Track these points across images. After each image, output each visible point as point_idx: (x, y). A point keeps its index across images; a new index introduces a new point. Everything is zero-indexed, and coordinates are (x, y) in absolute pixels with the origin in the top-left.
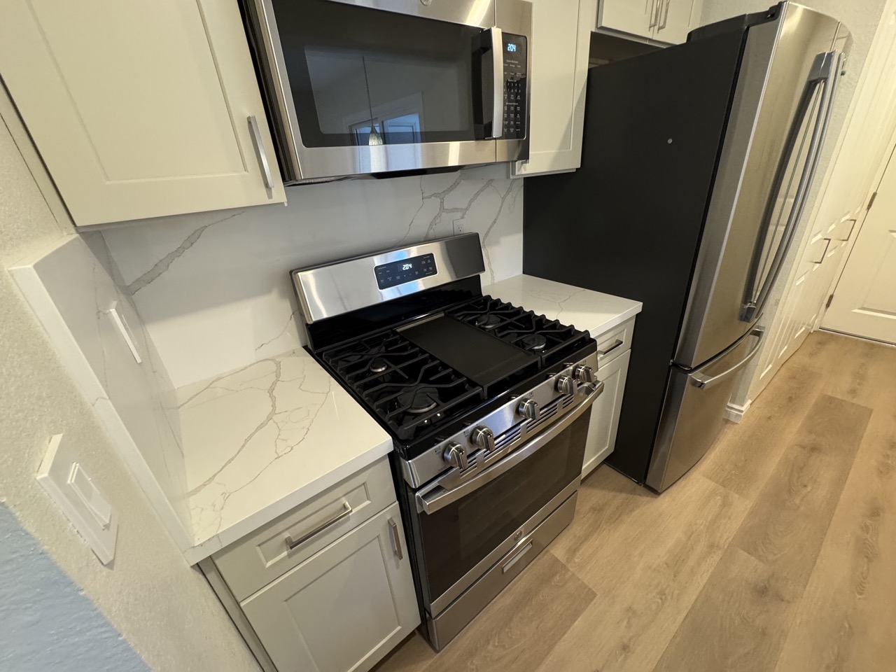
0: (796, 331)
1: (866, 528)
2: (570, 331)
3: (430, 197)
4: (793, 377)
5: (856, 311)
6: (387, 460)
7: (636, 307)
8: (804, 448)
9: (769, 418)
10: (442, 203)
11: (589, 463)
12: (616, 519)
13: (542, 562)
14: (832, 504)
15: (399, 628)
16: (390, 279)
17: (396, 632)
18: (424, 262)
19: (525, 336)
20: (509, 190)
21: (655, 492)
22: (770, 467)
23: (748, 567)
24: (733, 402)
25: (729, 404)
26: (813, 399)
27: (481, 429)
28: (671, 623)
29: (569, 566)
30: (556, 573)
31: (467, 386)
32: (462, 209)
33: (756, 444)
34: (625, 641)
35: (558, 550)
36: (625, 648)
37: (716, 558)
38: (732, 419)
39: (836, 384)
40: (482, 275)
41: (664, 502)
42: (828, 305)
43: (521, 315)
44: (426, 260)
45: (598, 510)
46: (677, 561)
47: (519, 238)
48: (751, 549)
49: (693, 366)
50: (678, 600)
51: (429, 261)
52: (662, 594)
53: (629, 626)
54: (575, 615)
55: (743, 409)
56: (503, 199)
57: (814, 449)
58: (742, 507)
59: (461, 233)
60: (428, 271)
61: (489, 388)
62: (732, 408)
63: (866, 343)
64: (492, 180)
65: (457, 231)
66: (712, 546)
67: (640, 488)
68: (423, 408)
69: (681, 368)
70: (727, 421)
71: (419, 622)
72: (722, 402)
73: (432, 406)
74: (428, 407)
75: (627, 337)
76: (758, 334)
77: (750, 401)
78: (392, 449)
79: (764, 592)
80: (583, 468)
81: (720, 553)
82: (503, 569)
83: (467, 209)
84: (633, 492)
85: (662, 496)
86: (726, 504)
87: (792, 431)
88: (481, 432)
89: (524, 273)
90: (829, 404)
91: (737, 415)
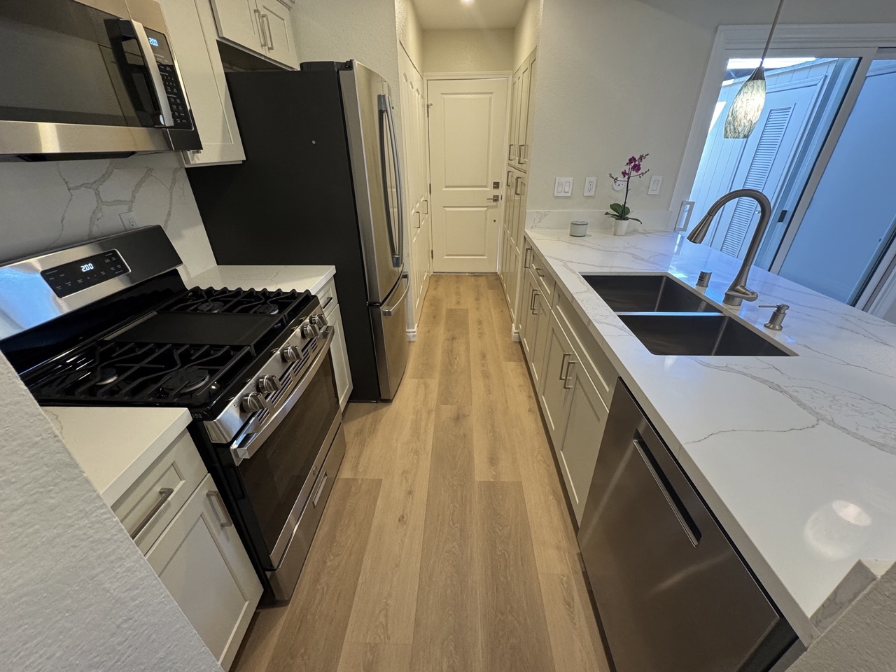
0: (423, 276)
1: (483, 365)
2: (293, 294)
3: (77, 188)
4: (431, 305)
5: (445, 257)
6: (188, 434)
7: (331, 270)
8: (448, 340)
9: (429, 331)
10: (98, 194)
11: (342, 400)
12: (373, 430)
13: (338, 486)
14: (468, 362)
15: (247, 603)
16: (69, 284)
17: (247, 608)
18: (107, 261)
19: (258, 307)
20: (174, 182)
21: (388, 401)
22: (439, 357)
23: (448, 411)
24: (408, 328)
25: (407, 330)
26: (444, 313)
27: (247, 395)
28: (426, 463)
29: (357, 477)
30: (351, 487)
31: (232, 353)
32: (125, 201)
33: (427, 349)
34: (408, 489)
35: (346, 473)
36: (410, 493)
37: (433, 416)
38: (412, 340)
39: (448, 304)
40: (180, 269)
41: (397, 403)
42: (432, 257)
43: (242, 295)
44: (110, 258)
45: (360, 432)
46: (416, 431)
47: (202, 228)
48: (446, 402)
49: (381, 301)
50: (424, 449)
51: (114, 259)
52: (416, 452)
53: (407, 481)
54: (376, 500)
55: (414, 331)
56: (171, 189)
57: (453, 338)
58: (434, 384)
59: (135, 227)
60: (117, 269)
62: (409, 332)
63: (455, 275)
64: (151, 170)
65: (128, 225)
66: (429, 412)
67: (380, 404)
68: (198, 383)
69: (375, 305)
70: (410, 342)
71: (261, 590)
72: (404, 331)
73: (207, 379)
74: (203, 380)
75: (332, 293)
76: (406, 276)
77: (416, 325)
78: (191, 420)
79: (458, 418)
80: (340, 402)
81: (434, 413)
82: (313, 503)
83: (132, 202)
84: (376, 409)
85: (393, 401)
86: (426, 386)
87: (441, 333)
88: (249, 398)
89: (218, 264)
90: (451, 313)
91: (414, 336)
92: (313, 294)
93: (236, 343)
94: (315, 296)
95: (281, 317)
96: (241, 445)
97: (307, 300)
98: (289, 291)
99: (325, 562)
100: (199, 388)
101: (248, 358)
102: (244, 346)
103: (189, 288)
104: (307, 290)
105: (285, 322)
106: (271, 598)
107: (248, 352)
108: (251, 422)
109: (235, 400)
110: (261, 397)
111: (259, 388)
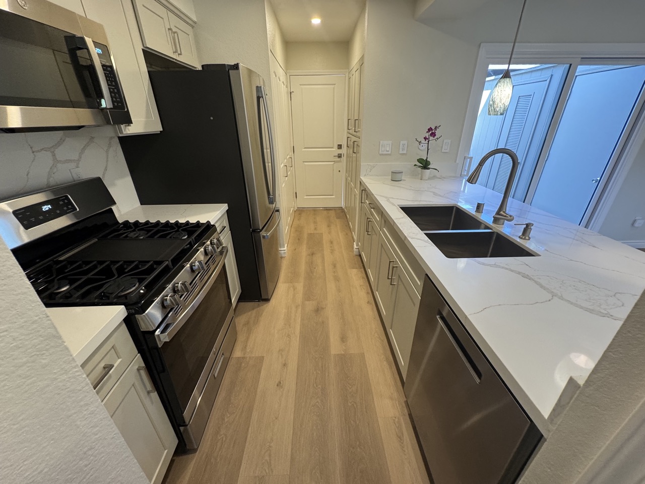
0: (290, 211)
1: (334, 272)
2: (198, 224)
3: (38, 151)
4: (296, 231)
5: (305, 197)
6: (124, 325)
7: (224, 207)
8: (309, 255)
9: (295, 249)
10: (54, 155)
11: (234, 300)
12: (257, 321)
13: (232, 363)
14: (324, 270)
15: (166, 451)
16: (33, 219)
17: (166, 455)
18: (61, 203)
19: (172, 234)
20: (110, 146)
21: (267, 300)
22: (303, 267)
23: (310, 306)
24: (280, 248)
25: (280, 249)
26: (305, 236)
27: (167, 296)
28: (296, 342)
29: (246, 356)
30: (242, 363)
31: (155, 266)
32: (74, 160)
33: (294, 262)
34: (284, 362)
35: (237, 353)
36: (285, 365)
37: (300, 310)
38: (283, 256)
39: (309, 229)
40: (114, 208)
41: (273, 301)
42: (296, 197)
43: (161, 226)
44: (63, 200)
45: (247, 323)
46: (288, 321)
47: (129, 179)
48: (308, 299)
49: (261, 228)
50: (294, 333)
51: (66, 201)
52: (289, 336)
53: (282, 357)
54: (259, 372)
55: (285, 249)
56: (107, 152)
57: (313, 254)
58: (300, 287)
59: (81, 178)
60: (68, 209)
61: (171, 260)
62: (281, 250)
63: (313, 210)
64: (93, 138)
65: (76, 177)
66: (297, 307)
67: (261, 303)
68: (131, 288)
69: (256, 231)
70: (282, 257)
71: (177, 441)
72: (277, 250)
73: (137, 285)
74: (134, 286)
75: (226, 223)
76: (278, 211)
77: (286, 245)
78: (126, 314)
79: (318, 310)
80: (232, 301)
81: (300, 307)
82: (214, 376)
83: (79, 160)
84: (259, 306)
85: (271, 300)
86: (295, 289)
87: (304, 251)
88: (168, 298)
89: (141, 204)
90: (311, 236)
91: (284, 253)
92: (212, 224)
93: (158, 259)
94: (214, 226)
95: (189, 241)
96: (162, 332)
97: (208, 228)
98: (195, 222)
99: (224, 419)
100: (131, 292)
101: (166, 270)
102: (164, 261)
103: (120, 221)
104: (208, 221)
105: (193, 243)
106: (183, 448)
107: (167, 266)
108: (169, 315)
109: (158, 299)
110: (177, 296)
111: (175, 290)
